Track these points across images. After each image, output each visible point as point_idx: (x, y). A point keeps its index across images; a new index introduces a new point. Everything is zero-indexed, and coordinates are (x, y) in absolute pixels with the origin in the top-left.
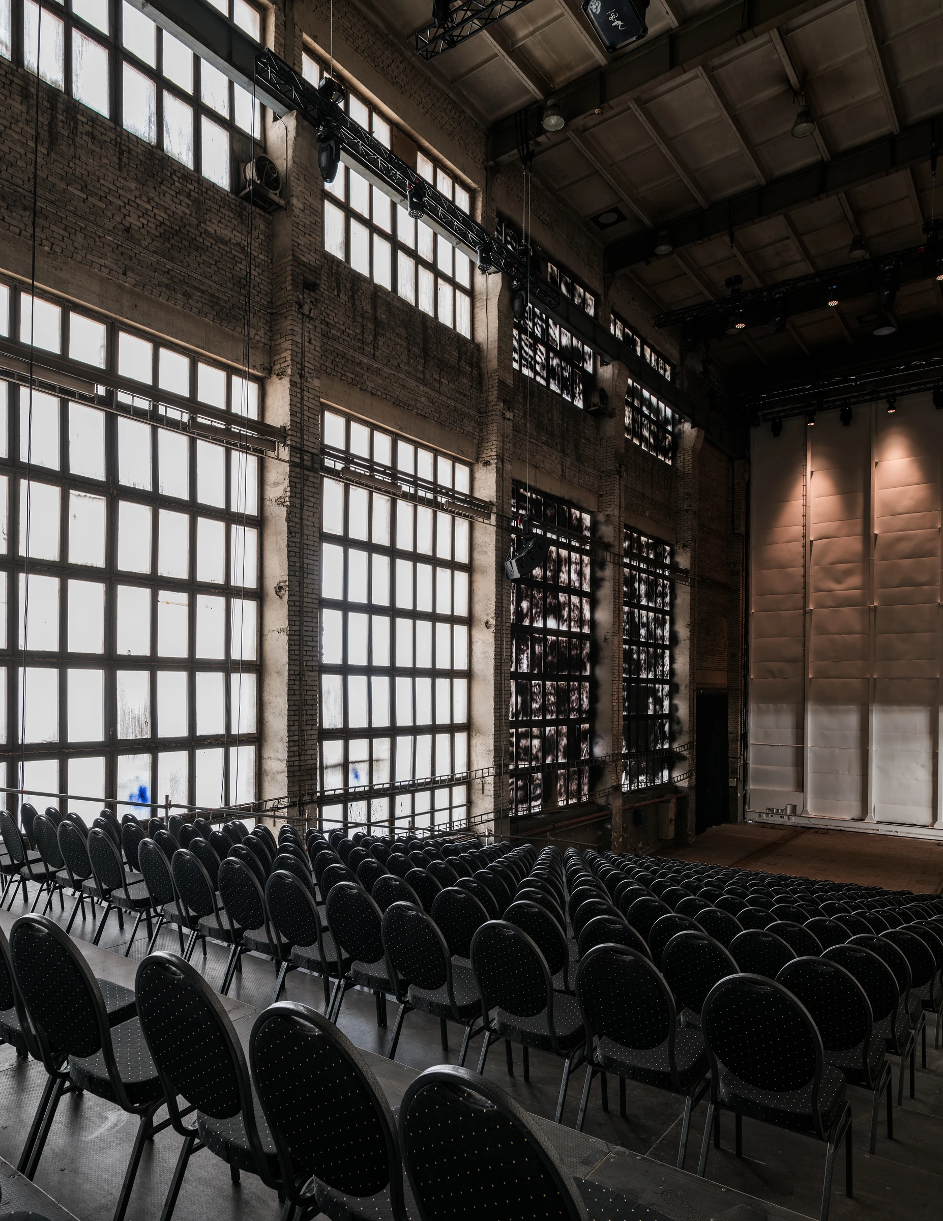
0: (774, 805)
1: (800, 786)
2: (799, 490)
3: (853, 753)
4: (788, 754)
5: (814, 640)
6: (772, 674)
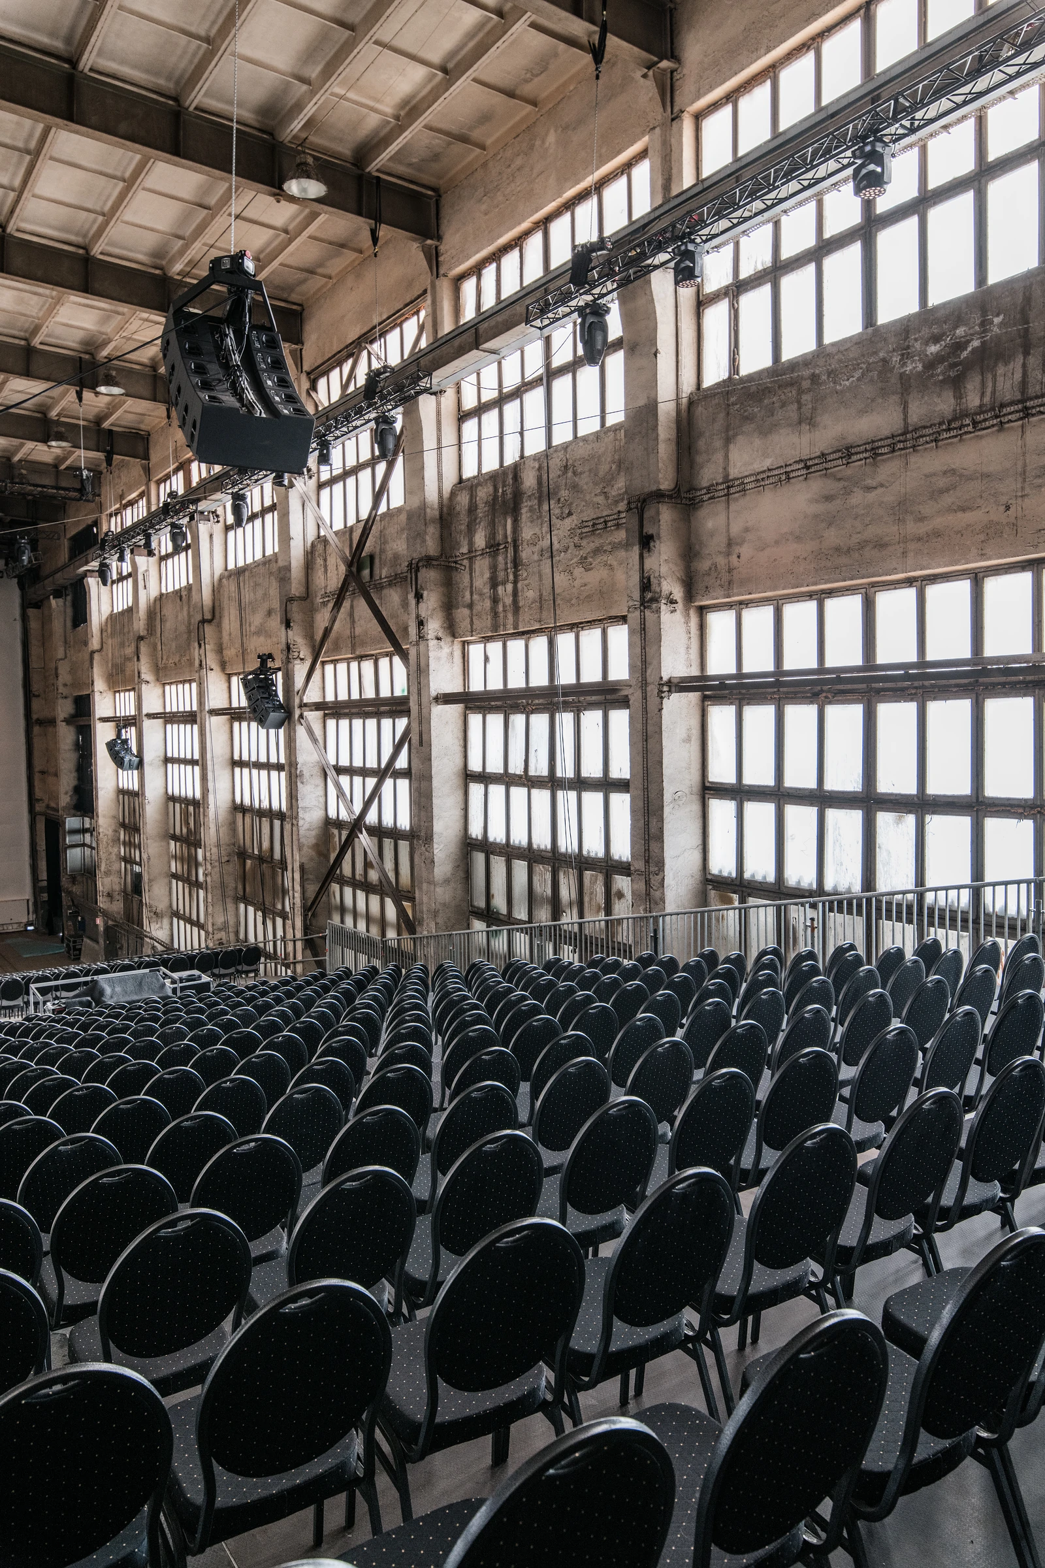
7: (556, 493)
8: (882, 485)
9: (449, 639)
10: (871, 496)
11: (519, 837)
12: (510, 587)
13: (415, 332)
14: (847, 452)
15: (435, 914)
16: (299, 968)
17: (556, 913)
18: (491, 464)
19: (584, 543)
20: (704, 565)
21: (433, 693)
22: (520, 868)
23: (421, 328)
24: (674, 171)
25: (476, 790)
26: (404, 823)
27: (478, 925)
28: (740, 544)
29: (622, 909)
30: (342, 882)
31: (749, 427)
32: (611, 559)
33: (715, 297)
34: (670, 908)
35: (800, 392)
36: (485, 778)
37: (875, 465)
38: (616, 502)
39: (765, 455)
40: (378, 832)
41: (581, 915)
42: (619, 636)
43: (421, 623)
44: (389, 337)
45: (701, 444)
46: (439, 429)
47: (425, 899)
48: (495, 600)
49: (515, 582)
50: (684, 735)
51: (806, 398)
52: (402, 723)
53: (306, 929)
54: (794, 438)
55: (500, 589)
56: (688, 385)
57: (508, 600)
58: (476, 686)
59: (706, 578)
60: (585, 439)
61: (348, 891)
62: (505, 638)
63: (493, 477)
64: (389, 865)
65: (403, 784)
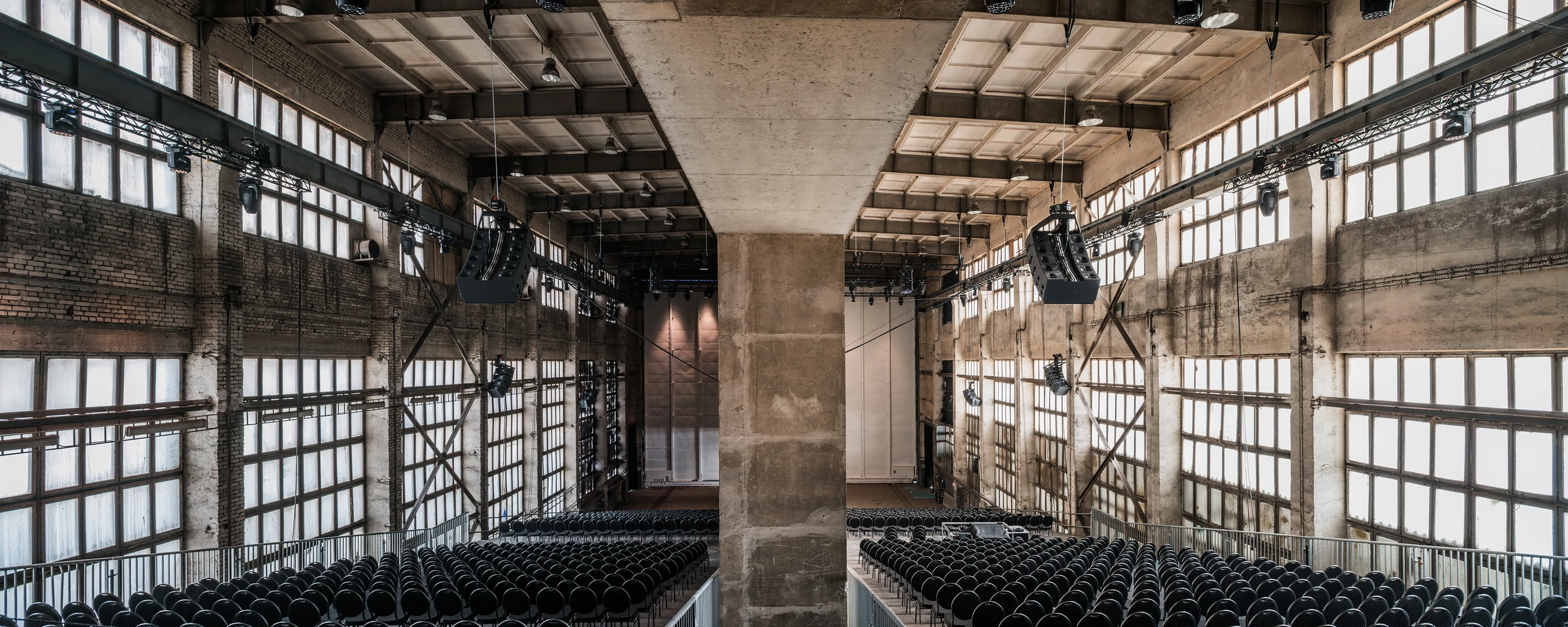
0: (657, 478)
1: (670, 467)
2: (667, 326)
3: (692, 450)
4: (664, 452)
5: (674, 398)
6: (655, 413)
7: (1243, 278)
8: (1478, 293)
9: (1172, 355)
10: (1470, 299)
11: (1216, 476)
12: (1212, 330)
13: (1153, 180)
14: (1452, 271)
15: (1160, 513)
16: (1073, 530)
17: (1241, 524)
18: (1201, 256)
19: (1262, 309)
20: (1346, 330)
21: (1161, 387)
22: (1216, 494)
23: (1157, 178)
24: (1327, 97)
25: (1188, 444)
26: (1141, 456)
27: (1188, 524)
28: (1372, 320)
29: (1285, 529)
30: (1101, 485)
31: (1377, 250)
32: (1280, 320)
33: (1356, 170)
34: (1318, 534)
35: (1417, 231)
36: (1194, 438)
37: (1473, 280)
38: (1285, 287)
39: (1391, 268)
40: (1124, 459)
41: (1258, 530)
42: (1285, 364)
43: (1154, 347)
44: (1136, 180)
45: (1345, 257)
46: (1167, 237)
47: (1153, 504)
48: (1202, 336)
49: (1216, 327)
50: (1330, 431)
51: (1420, 235)
52: (1140, 400)
53: (1078, 509)
54: (1413, 259)
55: (1206, 330)
56: (1335, 220)
57: (1211, 337)
58: (1189, 385)
59: (1348, 338)
60: (1263, 247)
61: (1104, 490)
62: (1208, 358)
63: (1203, 265)
64: (1130, 479)
65: (1140, 434)
